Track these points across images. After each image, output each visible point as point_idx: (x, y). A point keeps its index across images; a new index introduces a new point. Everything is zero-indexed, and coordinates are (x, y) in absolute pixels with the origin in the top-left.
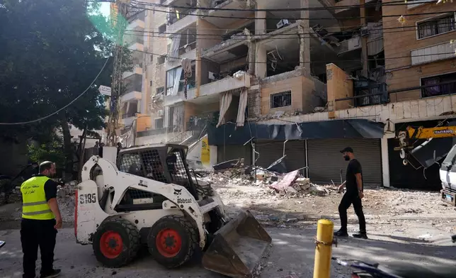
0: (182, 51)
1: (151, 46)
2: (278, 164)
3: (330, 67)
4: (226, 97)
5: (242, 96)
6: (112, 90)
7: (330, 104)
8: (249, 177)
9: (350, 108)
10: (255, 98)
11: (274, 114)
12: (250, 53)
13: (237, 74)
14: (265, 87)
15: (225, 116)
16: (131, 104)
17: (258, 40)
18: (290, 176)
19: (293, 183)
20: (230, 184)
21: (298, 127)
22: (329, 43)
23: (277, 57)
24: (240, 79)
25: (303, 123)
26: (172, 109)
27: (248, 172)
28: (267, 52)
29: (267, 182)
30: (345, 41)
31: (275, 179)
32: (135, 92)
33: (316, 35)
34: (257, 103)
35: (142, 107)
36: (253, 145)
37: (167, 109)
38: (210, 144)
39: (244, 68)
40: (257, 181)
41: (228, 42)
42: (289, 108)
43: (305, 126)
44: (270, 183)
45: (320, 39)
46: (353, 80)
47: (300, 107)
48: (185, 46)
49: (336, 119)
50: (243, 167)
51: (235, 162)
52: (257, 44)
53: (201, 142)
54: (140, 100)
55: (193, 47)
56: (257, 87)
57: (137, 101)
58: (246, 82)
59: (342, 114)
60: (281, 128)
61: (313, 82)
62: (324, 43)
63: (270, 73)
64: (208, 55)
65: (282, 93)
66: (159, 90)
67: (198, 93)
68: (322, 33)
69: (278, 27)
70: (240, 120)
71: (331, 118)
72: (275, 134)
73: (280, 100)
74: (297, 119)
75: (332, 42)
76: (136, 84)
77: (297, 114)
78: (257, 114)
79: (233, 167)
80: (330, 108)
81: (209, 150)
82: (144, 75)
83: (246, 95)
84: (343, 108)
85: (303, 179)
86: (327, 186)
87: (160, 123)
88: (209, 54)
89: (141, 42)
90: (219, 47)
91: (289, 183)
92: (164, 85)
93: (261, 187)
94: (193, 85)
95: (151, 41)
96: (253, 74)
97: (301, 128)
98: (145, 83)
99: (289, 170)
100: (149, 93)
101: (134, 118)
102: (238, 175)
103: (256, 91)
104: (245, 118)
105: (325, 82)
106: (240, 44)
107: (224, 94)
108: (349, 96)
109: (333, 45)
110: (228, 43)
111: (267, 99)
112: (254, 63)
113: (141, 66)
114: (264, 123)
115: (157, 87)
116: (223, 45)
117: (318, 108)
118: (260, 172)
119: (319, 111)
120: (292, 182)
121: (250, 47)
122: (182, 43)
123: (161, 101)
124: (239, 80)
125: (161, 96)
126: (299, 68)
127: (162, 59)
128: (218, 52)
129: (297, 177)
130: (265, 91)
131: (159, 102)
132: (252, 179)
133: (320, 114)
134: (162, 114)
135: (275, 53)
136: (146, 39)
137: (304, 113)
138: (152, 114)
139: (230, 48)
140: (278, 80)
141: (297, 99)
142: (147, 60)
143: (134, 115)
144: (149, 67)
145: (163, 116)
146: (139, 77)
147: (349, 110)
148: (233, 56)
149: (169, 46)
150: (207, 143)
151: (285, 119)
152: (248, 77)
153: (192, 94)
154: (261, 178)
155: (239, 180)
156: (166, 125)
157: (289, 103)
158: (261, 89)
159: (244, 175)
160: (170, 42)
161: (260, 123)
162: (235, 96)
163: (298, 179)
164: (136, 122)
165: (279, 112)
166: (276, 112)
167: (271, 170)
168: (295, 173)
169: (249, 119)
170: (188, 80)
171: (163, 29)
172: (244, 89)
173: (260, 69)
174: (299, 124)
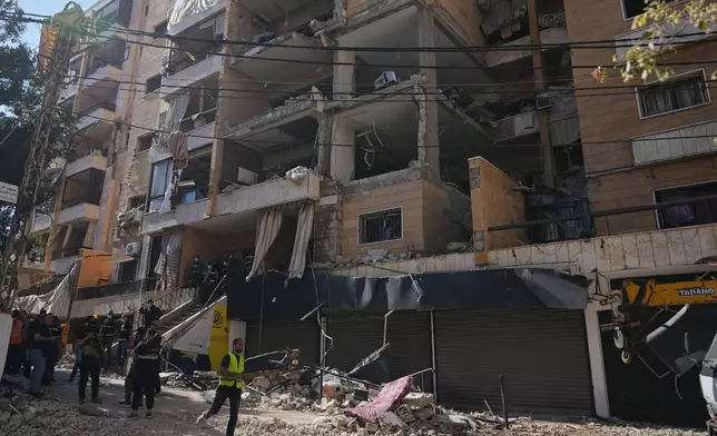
0: (187, 126)
1: (129, 116)
2: (372, 364)
3: (476, 162)
4: (270, 219)
5: (301, 217)
6: (20, 192)
7: (478, 236)
8: (307, 391)
9: (519, 245)
10: (328, 221)
11: (366, 254)
12: (321, 134)
13: (294, 174)
14: (348, 201)
15: (266, 258)
16: (73, 230)
17: (337, 110)
18: (391, 390)
19: (397, 405)
20: (263, 406)
21: (414, 284)
22: (477, 120)
23: (376, 143)
24: (298, 182)
25: (423, 276)
26: (158, 241)
27: (305, 380)
28: (357, 133)
29: (346, 403)
30: (507, 118)
31: (363, 396)
32: (86, 205)
33: (450, 105)
34: (334, 233)
35: (98, 239)
36: (322, 322)
37: (147, 239)
38: (230, 316)
39: (309, 162)
40: (324, 400)
41: (279, 112)
42: (396, 243)
43: (426, 279)
44: (352, 405)
45: (458, 112)
46: (524, 192)
47: (420, 242)
48: (194, 117)
49: (491, 267)
50: (298, 367)
51: (279, 357)
52: (336, 116)
53: (210, 316)
54: (96, 222)
55: (209, 118)
56: (332, 200)
57: (88, 223)
58: (311, 189)
59: (503, 258)
60: (379, 285)
61: (445, 193)
62: (469, 120)
63: (360, 172)
64: (238, 134)
65: (387, 212)
66: (135, 202)
67: (213, 209)
68: (463, 103)
69: (377, 86)
70: (297, 266)
71: (480, 266)
72: (367, 296)
73: (380, 227)
74: (412, 267)
75: (481, 120)
76: (90, 188)
77: (413, 257)
78: (332, 253)
79: (272, 367)
80: (478, 245)
81: (227, 331)
82: (109, 171)
83: (311, 212)
84: (505, 245)
85: (418, 396)
86: (476, 414)
87: (128, 269)
88: (241, 132)
89: (112, 108)
90: (262, 120)
91: (389, 404)
92: (146, 192)
93: (331, 413)
94: (203, 191)
95: (130, 106)
96: (326, 173)
97: (420, 285)
98: (109, 186)
99: (393, 378)
100: (116, 205)
101: (77, 258)
102: (284, 385)
103: (331, 209)
104: (307, 263)
105: (468, 193)
106: (302, 115)
107: (266, 211)
108: (516, 222)
109: (485, 125)
110: (278, 114)
111: (353, 224)
112: (328, 146)
113: (105, 154)
114: (345, 273)
115: (131, 196)
116: (270, 115)
117: (454, 245)
118: (331, 381)
119: (459, 251)
120: (395, 403)
121: (322, 123)
122: (191, 109)
123: (137, 225)
124: (297, 185)
125: (137, 214)
126: (418, 164)
127: (145, 142)
128: (257, 130)
129: (407, 390)
130: (350, 207)
131: (132, 226)
132: (314, 396)
133: (457, 255)
134: (134, 251)
135: (372, 137)
136: (121, 103)
137: (427, 253)
138: (115, 250)
139: (281, 123)
140: (375, 186)
141: (413, 224)
142: (118, 141)
143: (77, 253)
144: (120, 156)
145: (137, 256)
146: (96, 177)
147: (517, 251)
148: (286, 138)
149: (163, 115)
150: (224, 314)
151: (387, 266)
152: (315, 180)
153: (197, 212)
154: (332, 393)
155: (284, 396)
156: (142, 275)
157: (397, 233)
158: (341, 203)
159: (297, 386)
160: (165, 107)
161: (338, 273)
162: (288, 215)
163: (409, 396)
164: (78, 268)
165: (376, 251)
166: (370, 252)
167: (358, 376)
168: (402, 382)
169: (314, 265)
171: (154, 84)
172: (306, 203)
173: (341, 162)
174: (416, 277)
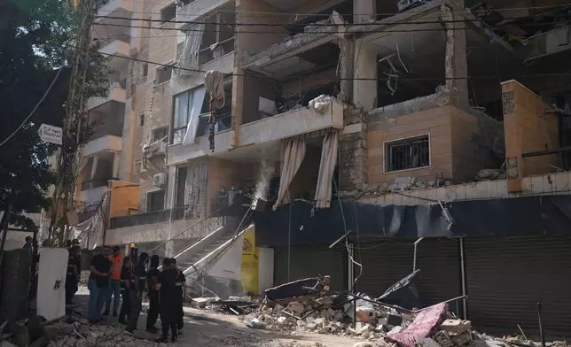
0: (206, 56)
1: (144, 46)
2: (402, 289)
3: (509, 86)
4: (294, 149)
5: (326, 146)
6: (64, 133)
7: (512, 162)
8: (340, 315)
9: (554, 171)
10: (354, 149)
11: (392, 182)
12: (343, 59)
13: (317, 103)
14: (373, 129)
15: (291, 186)
16: (100, 162)
17: (359, 34)
18: (428, 317)
19: (435, 331)
20: (299, 331)
21: (445, 211)
22: (506, 39)
23: (399, 67)
24: (322, 111)
25: (453, 203)
26: (182, 171)
27: (338, 305)
28: (379, 57)
29: (380, 327)
30: (539, 35)
31: (395, 321)
32: (110, 137)
33: (478, 24)
34: (359, 161)
35: (122, 167)
36: (349, 247)
37: (173, 170)
38: (258, 244)
39: (331, 90)
40: (359, 324)
41: (299, 38)
42: (423, 171)
43: (458, 208)
44: (386, 329)
45: (487, 31)
46: (557, 114)
47: (448, 168)
48: (213, 47)
49: (524, 195)
50: (328, 294)
51: (311, 283)
52: (358, 42)
53: (240, 243)
54: (120, 152)
55: (227, 47)
56: (357, 128)
57: (112, 155)
58: (335, 118)
59: (537, 185)
60: (409, 213)
61: (474, 118)
62: (497, 39)
63: (383, 99)
64: (258, 63)
65: (410, 140)
66: (158, 133)
67: (237, 139)
68: (492, 21)
69: (401, 7)
70: (323, 194)
71: (514, 192)
72: (396, 224)
73: (405, 155)
74: (441, 195)
75: (511, 38)
76: (112, 119)
77: (441, 185)
78: (356, 181)
79: (306, 293)
80: (511, 172)
81: (256, 257)
82: (129, 103)
83: (336, 141)
84: (539, 172)
85: (456, 322)
86: (510, 339)
87: (156, 199)
88: (261, 61)
89: (127, 39)
90: (282, 47)
91: (427, 331)
92: (168, 124)
93: (367, 337)
94: (227, 123)
95: (145, 38)
96: (349, 101)
97: (451, 212)
98: (130, 118)
99: (426, 303)
100: (138, 138)
101: (106, 189)
102: (318, 310)
103: (355, 137)
104: (333, 192)
105: (500, 118)
106: (321, 42)
107: (289, 141)
108: (551, 147)
109: (515, 43)
110: (298, 41)
111: (379, 152)
112: (351, 79)
113: (123, 86)
114: (372, 201)
115: (155, 127)
116: (289, 43)
117: (486, 172)
118: (364, 306)
119: (491, 178)
120: (433, 329)
121: (344, 49)
122: (207, 40)
123: (163, 156)
124: (320, 113)
125: (162, 146)
126: (445, 89)
127: (165, 72)
128: (279, 58)
129: (443, 317)
130: (374, 135)
131: (156, 158)
132: (348, 321)
133: (489, 183)
134: (161, 182)
135: (394, 59)
136: (135, 33)
137: (456, 181)
138: (142, 181)
139: (303, 49)
140: (401, 113)
141: (441, 151)
142: (135, 73)
143: (106, 184)
144: (138, 88)
145: (165, 186)
146: (118, 107)
147: (553, 177)
148: (307, 65)
149: (180, 46)
150: (253, 242)
151: (416, 193)
152: (338, 108)
153: (224, 142)
154: (366, 317)
155: (319, 321)
156: (170, 204)
157: (424, 160)
158: (366, 131)
159: (332, 312)
160: (182, 38)
161: (365, 201)
162: (312, 145)
163: (446, 323)
164: (109, 198)
165: (403, 179)
166: (397, 180)
167: (386, 301)
168: (438, 309)
169: (340, 194)
170: (218, 114)
171: (168, 14)
172: (330, 132)
173: (364, 92)
174: (447, 205)
